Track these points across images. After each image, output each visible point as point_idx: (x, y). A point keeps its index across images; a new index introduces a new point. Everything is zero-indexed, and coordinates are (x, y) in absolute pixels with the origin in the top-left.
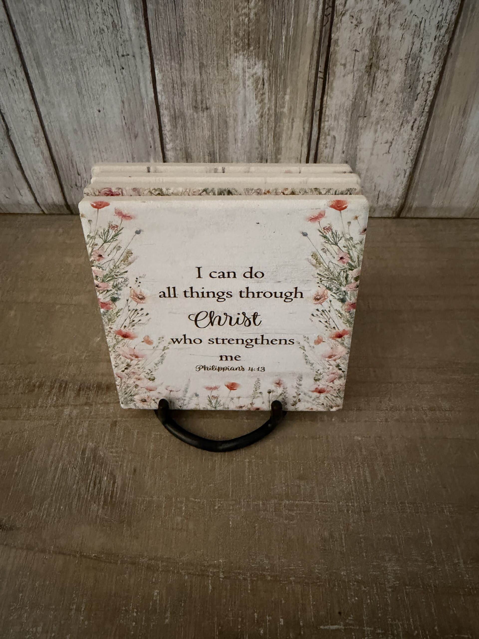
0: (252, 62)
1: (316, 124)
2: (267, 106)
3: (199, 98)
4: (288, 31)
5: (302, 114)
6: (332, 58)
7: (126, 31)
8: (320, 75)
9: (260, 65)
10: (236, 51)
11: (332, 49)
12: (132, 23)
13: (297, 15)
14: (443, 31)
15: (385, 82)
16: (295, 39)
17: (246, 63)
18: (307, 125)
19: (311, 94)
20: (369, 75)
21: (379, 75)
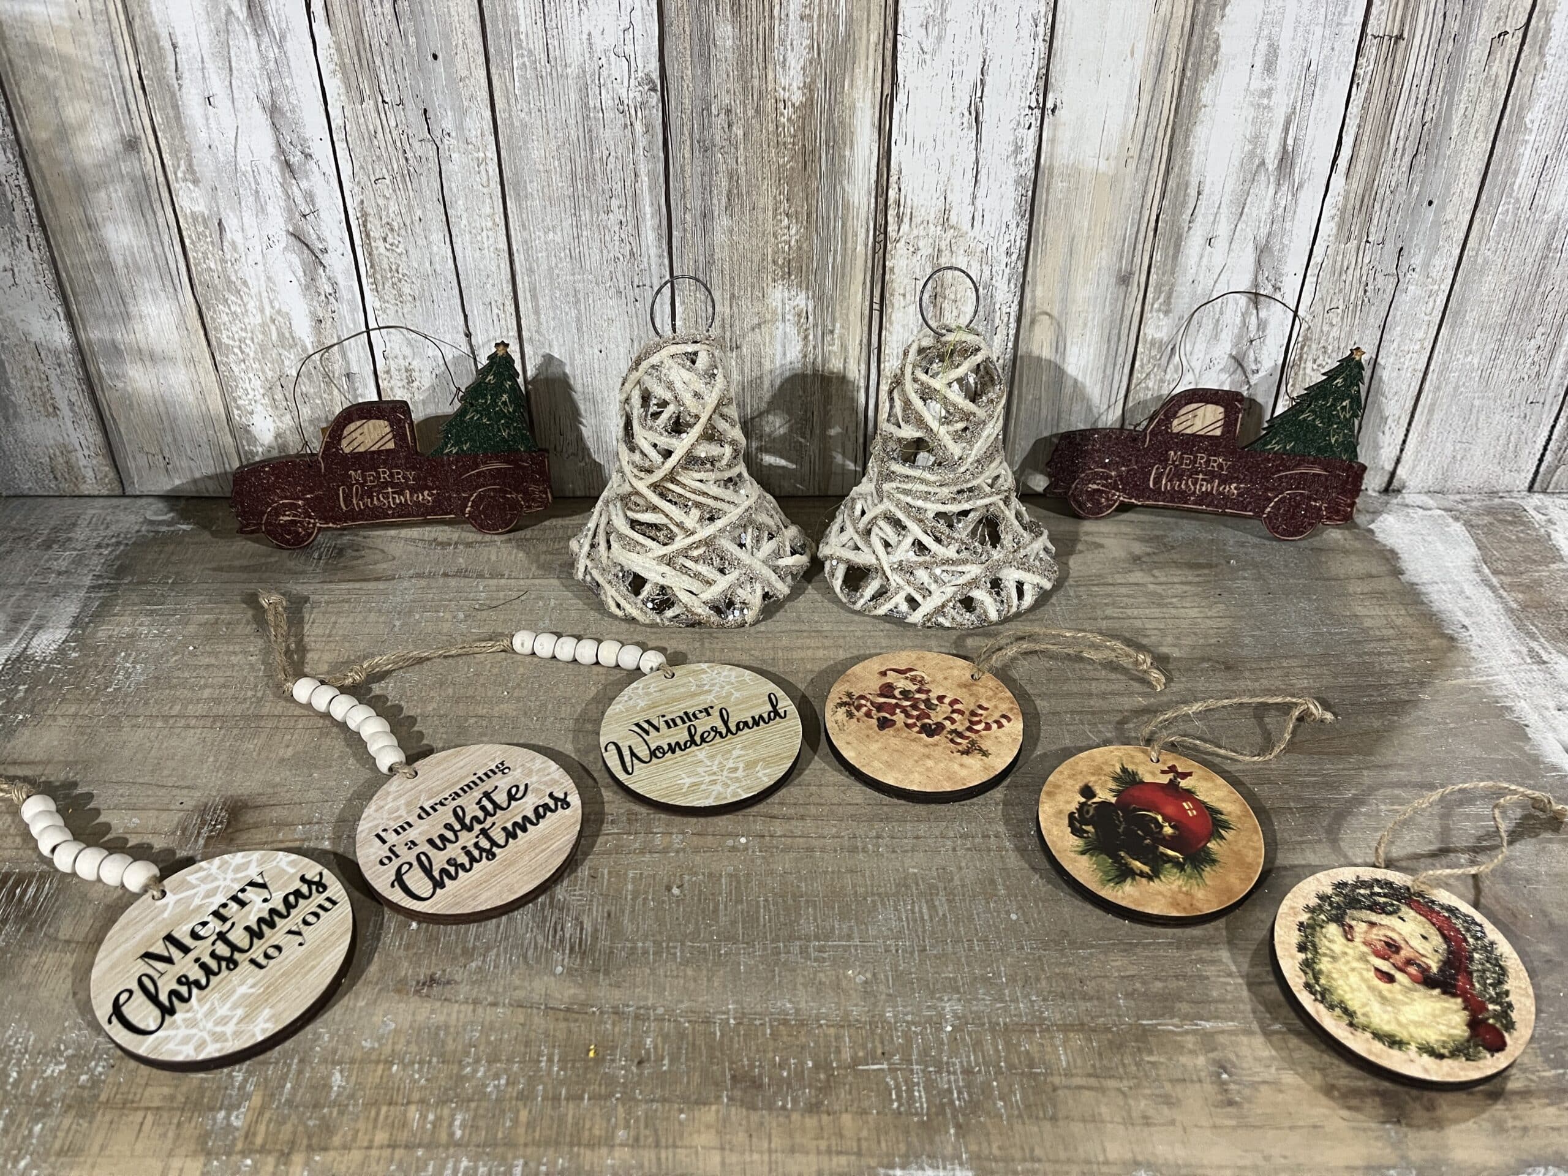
0: (793, 293)
1: (874, 366)
2: (812, 343)
3: (728, 334)
4: (834, 259)
5: (857, 352)
6: (888, 288)
7: (645, 260)
8: (876, 306)
9: (803, 295)
10: (774, 281)
11: (887, 277)
12: (653, 251)
13: (845, 242)
14: (1014, 257)
15: (955, 313)
16: (843, 267)
17: (786, 294)
18: (863, 367)
19: (866, 329)
20: (935, 306)
21: (945, 305)
